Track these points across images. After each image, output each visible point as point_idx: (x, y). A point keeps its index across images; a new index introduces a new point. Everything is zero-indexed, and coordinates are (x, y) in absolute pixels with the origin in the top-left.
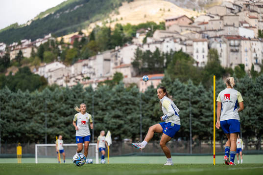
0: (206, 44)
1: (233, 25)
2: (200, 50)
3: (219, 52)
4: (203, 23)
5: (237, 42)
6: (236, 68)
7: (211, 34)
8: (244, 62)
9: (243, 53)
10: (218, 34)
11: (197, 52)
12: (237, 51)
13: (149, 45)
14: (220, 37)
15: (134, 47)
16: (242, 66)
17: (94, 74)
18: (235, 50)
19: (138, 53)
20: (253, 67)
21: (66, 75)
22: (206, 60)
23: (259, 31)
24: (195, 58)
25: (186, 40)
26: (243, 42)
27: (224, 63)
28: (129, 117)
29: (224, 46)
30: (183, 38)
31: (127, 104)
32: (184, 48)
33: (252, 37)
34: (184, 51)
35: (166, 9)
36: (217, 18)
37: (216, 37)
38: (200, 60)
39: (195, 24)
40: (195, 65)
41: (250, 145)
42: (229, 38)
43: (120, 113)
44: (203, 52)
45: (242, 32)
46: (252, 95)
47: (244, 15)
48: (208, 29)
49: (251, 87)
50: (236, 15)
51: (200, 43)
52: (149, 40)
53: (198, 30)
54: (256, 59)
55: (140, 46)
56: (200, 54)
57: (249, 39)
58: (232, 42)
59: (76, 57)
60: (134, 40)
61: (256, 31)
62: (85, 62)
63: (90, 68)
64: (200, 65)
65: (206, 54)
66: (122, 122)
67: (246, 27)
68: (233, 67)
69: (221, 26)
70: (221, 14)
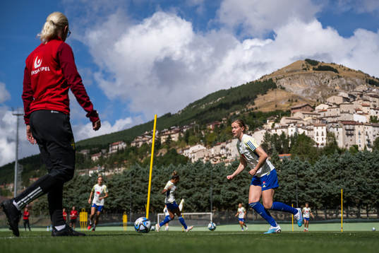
0: (325, 128)
1: (348, 112)
2: (320, 134)
3: (336, 135)
4: (323, 111)
5: (351, 127)
6: (351, 149)
7: (329, 120)
8: (358, 143)
9: (357, 135)
10: (335, 120)
11: (317, 135)
12: (352, 135)
13: (276, 129)
14: (336, 122)
15: (264, 131)
16: (356, 147)
17: (230, 155)
18: (350, 133)
19: (267, 136)
20: (365, 148)
21: (207, 155)
22: (325, 141)
23: (371, 117)
24: (316, 140)
25: (308, 125)
26: (356, 127)
27: (341, 144)
28: (243, 189)
29: (340, 130)
30: (305, 124)
31: (242, 178)
32: (306, 131)
33: (364, 122)
34: (306, 134)
35: (294, 100)
36: (335, 106)
37: (333, 122)
38: (320, 142)
39: (316, 112)
40: (316, 146)
41: (351, 214)
42: (345, 123)
43: (235, 186)
44: (323, 135)
45: (356, 118)
46: (351, 169)
47: (357, 104)
48: (327, 115)
49: (351, 162)
50: (351, 103)
51: (320, 128)
52: (277, 125)
53: (319, 117)
54: (368, 141)
55: (269, 130)
56: (320, 137)
57: (362, 124)
58: (347, 127)
59: (216, 140)
60: (265, 126)
61: (368, 117)
62: (223, 144)
63: (227, 150)
64: (319, 146)
65: (325, 137)
66: (237, 194)
67: (360, 114)
68: (348, 148)
69: (338, 113)
70: (338, 103)
